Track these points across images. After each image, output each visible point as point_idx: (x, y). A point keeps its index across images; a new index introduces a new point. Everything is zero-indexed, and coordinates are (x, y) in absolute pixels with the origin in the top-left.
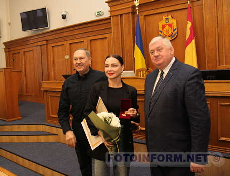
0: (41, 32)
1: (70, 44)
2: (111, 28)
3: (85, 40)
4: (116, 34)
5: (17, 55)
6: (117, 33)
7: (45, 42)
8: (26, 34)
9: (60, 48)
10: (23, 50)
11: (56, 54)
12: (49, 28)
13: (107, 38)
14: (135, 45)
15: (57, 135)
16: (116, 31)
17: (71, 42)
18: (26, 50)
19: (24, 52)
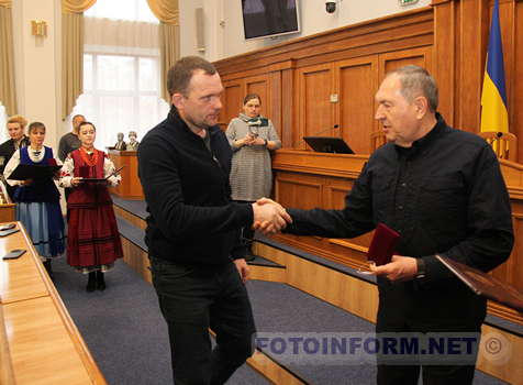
0: (284, 42)
1: (342, 68)
2: (432, 33)
3: (373, 60)
4: (442, 48)
5: (235, 90)
6: (446, 45)
7: (289, 64)
8: (254, 45)
9: (321, 76)
10: (246, 81)
11: (311, 92)
12: (300, 33)
13: (422, 56)
14: (487, 76)
15: (284, 267)
16: (442, 41)
17: (343, 64)
18: (251, 80)
19: (249, 84)
